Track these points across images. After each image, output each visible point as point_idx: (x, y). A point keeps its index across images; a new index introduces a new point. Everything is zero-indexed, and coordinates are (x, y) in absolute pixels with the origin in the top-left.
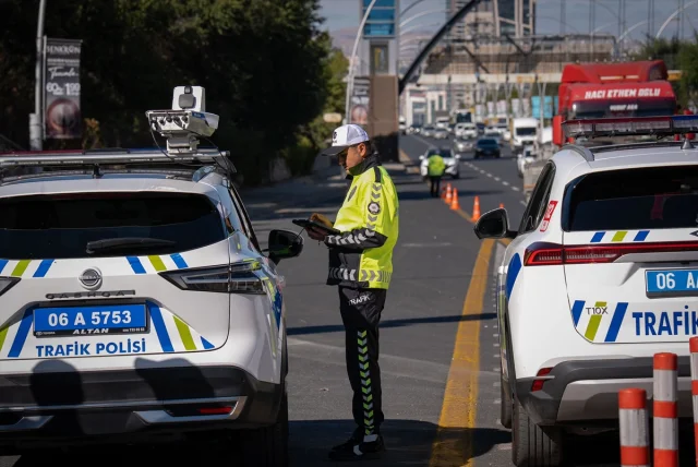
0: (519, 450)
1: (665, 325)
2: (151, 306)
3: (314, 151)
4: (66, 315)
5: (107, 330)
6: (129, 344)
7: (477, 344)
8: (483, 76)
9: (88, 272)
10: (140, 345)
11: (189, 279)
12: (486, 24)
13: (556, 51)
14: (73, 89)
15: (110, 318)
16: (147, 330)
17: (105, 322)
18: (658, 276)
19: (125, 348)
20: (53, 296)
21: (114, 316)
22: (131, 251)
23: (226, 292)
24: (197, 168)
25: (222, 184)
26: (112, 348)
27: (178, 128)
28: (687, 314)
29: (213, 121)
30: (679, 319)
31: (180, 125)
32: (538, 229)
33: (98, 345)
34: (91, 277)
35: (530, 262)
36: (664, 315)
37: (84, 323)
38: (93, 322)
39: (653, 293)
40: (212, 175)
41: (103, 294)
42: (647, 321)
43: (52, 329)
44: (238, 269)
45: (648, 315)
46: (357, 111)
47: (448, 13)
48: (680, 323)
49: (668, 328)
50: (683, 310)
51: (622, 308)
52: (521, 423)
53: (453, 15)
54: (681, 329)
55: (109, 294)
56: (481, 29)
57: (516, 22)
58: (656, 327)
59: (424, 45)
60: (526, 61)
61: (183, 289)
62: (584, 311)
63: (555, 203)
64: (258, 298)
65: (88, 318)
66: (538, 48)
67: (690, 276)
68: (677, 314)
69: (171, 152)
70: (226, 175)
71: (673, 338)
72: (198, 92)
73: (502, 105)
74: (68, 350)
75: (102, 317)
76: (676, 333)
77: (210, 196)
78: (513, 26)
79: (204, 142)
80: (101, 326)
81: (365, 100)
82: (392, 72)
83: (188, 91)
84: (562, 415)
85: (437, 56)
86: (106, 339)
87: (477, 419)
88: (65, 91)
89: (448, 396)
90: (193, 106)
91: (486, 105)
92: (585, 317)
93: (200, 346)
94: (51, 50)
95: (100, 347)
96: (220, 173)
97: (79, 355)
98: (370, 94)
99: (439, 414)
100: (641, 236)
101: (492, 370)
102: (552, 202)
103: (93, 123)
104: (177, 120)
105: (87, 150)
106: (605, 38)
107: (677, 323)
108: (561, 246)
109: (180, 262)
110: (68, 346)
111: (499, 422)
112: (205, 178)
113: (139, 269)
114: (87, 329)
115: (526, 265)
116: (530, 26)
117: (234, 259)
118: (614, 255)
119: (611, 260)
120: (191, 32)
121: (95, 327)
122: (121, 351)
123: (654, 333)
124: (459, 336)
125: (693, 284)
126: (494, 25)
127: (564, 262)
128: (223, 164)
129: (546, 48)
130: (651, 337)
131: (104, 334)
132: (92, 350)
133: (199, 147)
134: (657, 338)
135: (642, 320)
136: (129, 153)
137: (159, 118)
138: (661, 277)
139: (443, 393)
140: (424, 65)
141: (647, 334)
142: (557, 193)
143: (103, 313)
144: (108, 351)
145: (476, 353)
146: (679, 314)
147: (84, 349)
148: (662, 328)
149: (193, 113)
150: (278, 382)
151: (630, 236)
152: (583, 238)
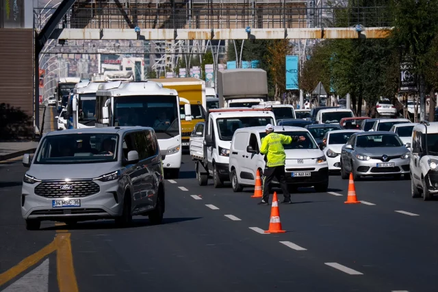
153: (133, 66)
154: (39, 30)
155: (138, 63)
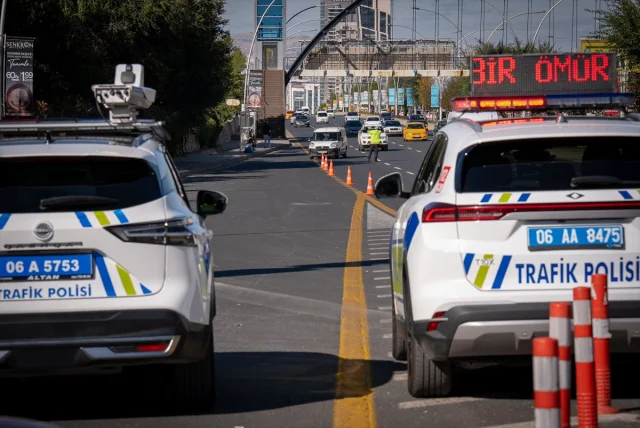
0: (415, 382)
1: (543, 274)
2: (97, 255)
3: (218, 129)
4: (21, 263)
5: (58, 277)
6: (77, 289)
7: (362, 286)
8: (352, 71)
9: (42, 226)
10: (87, 290)
11: (131, 232)
12: (352, 32)
13: (409, 52)
14: (28, 77)
15: (61, 266)
16: (93, 277)
17: (56, 269)
18: (538, 233)
19: (73, 292)
20: (10, 246)
21: (64, 265)
22: (79, 207)
23: (162, 244)
24: (136, 136)
25: (158, 149)
26: (62, 292)
27: (120, 101)
28: (562, 265)
29: (151, 95)
30: (555, 269)
31: (122, 97)
32: (434, 190)
33: (50, 290)
34: (43, 230)
35: (427, 218)
36: (543, 266)
37: (37, 270)
38: (46, 270)
39: (534, 247)
40: (149, 142)
41: (54, 245)
42: (528, 272)
43: (9, 275)
44: (173, 225)
45: (529, 266)
46: (253, 98)
47: (322, 22)
48: (556, 273)
49: (546, 278)
50: (559, 262)
51: (506, 260)
52: (417, 358)
53: (327, 23)
54: (557, 278)
55: (59, 245)
56: (348, 35)
57: (375, 30)
58: (536, 276)
59: (305, 46)
60: (385, 59)
61: (124, 241)
62: (474, 262)
63: (449, 168)
64: (190, 250)
65: (41, 266)
66: (395, 50)
67: (566, 232)
68: (554, 265)
69: (114, 121)
70: (161, 142)
71: (550, 285)
72: (137, 69)
73: (365, 94)
74: (24, 294)
75: (54, 265)
76: (552, 281)
77: (149, 160)
78: (374, 33)
79: (142, 114)
80: (52, 273)
81: (259, 89)
82: (280, 67)
83: (129, 68)
84: (453, 352)
85: (315, 55)
86: (57, 285)
87: (372, 352)
88: (21, 78)
89: (343, 332)
90: (133, 81)
91: (352, 94)
92: (475, 267)
93: (139, 291)
94: (10, 45)
95: (51, 291)
96: (156, 140)
97: (33, 297)
98: (263, 84)
99: (338, 347)
100: (524, 198)
101: (377, 309)
102: (446, 168)
103: (42, 104)
104: (119, 93)
105: (41, 119)
106: (448, 43)
107: (554, 273)
108: (455, 206)
109: (122, 217)
110: (24, 291)
111: (390, 355)
112: (144, 145)
113: (85, 223)
114: (40, 275)
115: (424, 221)
116: (386, 34)
117: (169, 215)
118: (501, 214)
119: (498, 218)
120: (121, 33)
121: (47, 274)
122: (70, 295)
123: (533, 282)
124: (345, 280)
125: (567, 239)
126: (358, 32)
127: (457, 219)
128: (159, 132)
129: (402, 50)
130: (531, 285)
131: (55, 280)
132: (45, 294)
133: (139, 117)
134: (536, 286)
135: (524, 270)
136: (77, 122)
137: (104, 92)
138: (540, 234)
139: (339, 328)
140: (305, 61)
141: (528, 282)
142: (450, 160)
143: (55, 262)
144: (58, 294)
145: (362, 293)
146: (556, 265)
147: (37, 293)
148: (540, 278)
149: (133, 88)
150: (207, 323)
151: (514, 198)
152: (474, 199)
153: (313, 89)
154: (287, 71)
155: (316, 88)
